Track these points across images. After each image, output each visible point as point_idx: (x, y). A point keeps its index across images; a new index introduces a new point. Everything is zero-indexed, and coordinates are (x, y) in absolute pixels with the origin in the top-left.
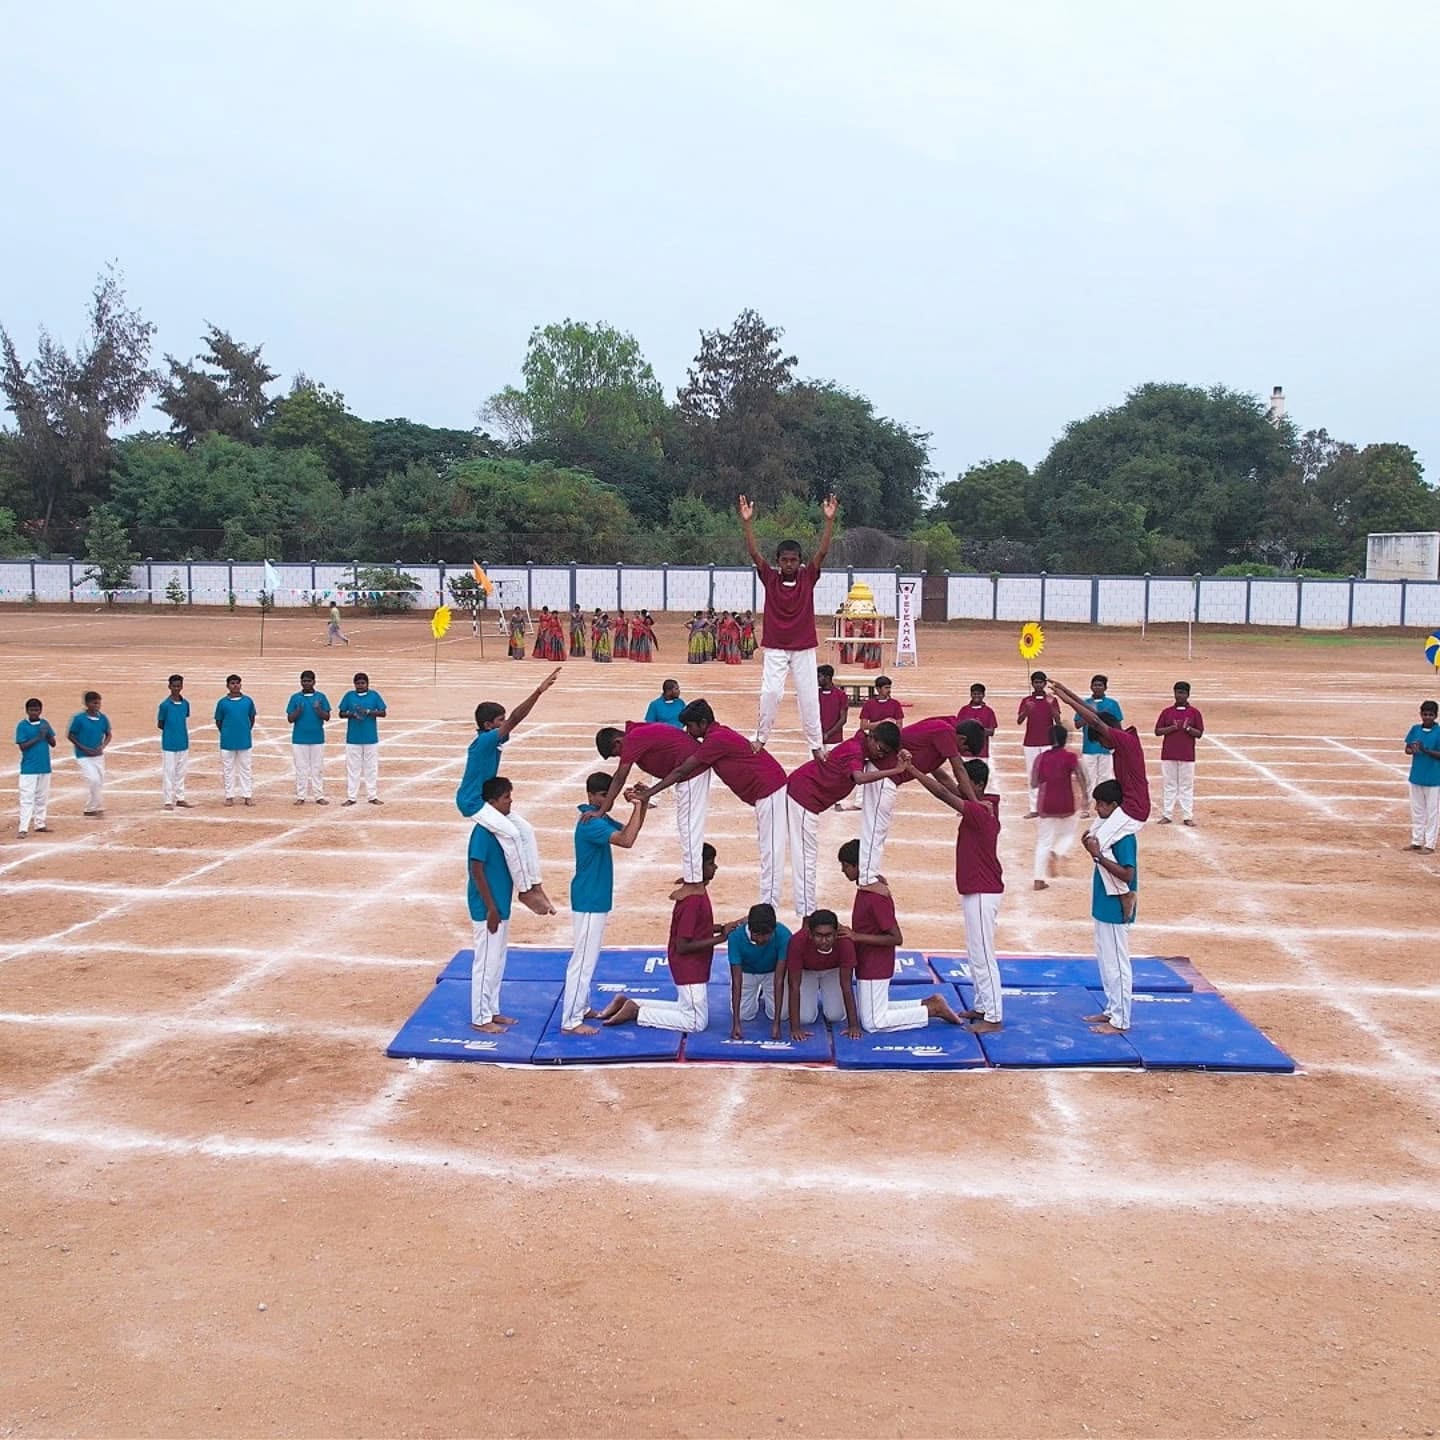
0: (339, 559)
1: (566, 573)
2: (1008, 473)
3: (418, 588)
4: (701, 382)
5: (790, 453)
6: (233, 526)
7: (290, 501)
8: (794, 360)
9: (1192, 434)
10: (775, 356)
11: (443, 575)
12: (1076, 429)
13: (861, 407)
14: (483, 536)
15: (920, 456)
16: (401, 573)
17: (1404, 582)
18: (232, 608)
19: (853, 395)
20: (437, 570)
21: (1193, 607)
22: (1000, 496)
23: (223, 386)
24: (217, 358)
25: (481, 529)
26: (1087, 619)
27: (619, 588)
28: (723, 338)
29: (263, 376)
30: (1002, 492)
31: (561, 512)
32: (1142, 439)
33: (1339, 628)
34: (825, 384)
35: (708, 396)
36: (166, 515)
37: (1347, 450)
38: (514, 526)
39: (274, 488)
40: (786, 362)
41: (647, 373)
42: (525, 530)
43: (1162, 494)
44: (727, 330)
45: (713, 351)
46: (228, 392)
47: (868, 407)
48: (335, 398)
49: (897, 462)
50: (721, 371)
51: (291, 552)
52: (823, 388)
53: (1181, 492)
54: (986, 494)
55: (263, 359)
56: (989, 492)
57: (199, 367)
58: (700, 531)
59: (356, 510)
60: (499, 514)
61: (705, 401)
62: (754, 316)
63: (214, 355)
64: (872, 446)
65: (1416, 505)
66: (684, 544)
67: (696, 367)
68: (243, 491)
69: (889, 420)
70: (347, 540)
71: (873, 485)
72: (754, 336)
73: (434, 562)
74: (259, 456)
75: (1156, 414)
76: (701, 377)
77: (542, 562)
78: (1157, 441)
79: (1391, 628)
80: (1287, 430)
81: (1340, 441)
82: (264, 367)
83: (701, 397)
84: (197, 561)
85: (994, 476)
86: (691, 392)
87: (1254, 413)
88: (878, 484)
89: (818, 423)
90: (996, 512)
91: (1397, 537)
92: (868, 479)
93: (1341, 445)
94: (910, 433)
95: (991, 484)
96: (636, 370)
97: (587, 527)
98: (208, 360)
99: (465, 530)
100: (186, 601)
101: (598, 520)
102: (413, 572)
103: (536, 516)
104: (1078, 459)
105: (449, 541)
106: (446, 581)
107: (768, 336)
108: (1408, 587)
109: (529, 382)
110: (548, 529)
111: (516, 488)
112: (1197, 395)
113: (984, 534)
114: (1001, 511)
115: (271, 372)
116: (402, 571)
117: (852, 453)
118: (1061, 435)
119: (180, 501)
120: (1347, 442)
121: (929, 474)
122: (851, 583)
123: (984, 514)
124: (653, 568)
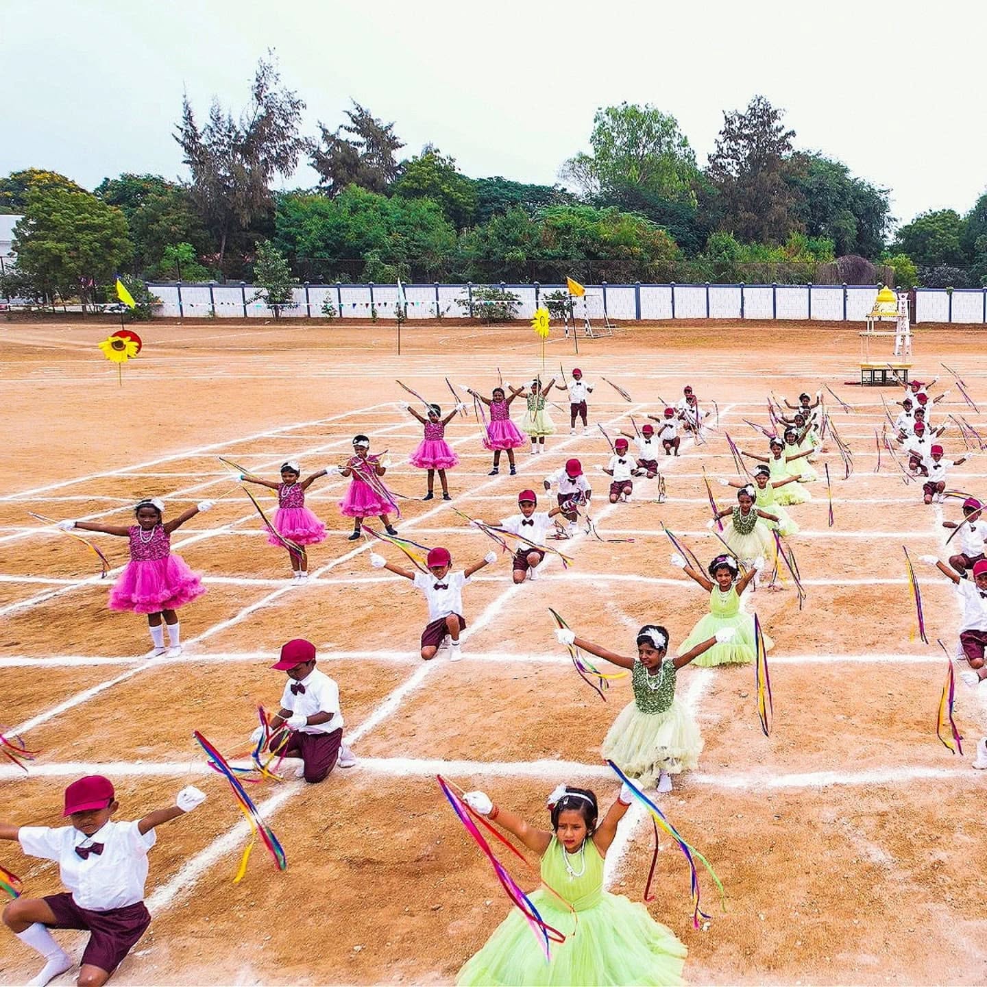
0: (457, 281)
1: (633, 290)
2: (948, 217)
3: (519, 302)
4: (725, 149)
5: (791, 202)
6: (372, 257)
7: (416, 237)
8: (793, 133)
10: (779, 130)
11: (537, 292)
13: (840, 170)
14: (568, 263)
15: (884, 206)
16: (506, 292)
18: (375, 320)
19: (834, 162)
20: (534, 289)
22: (942, 235)
23: (361, 151)
24: (355, 129)
25: (565, 258)
27: (673, 302)
28: (741, 117)
29: (394, 144)
30: (943, 232)
31: (626, 244)
34: (814, 153)
35: (730, 160)
36: (318, 249)
38: (590, 255)
39: (403, 228)
40: (787, 135)
41: (684, 144)
42: (599, 258)
44: (744, 111)
45: (733, 127)
46: (365, 155)
47: (846, 170)
48: (448, 161)
49: (868, 210)
50: (740, 141)
51: (419, 276)
52: (813, 156)
54: (932, 234)
55: (395, 132)
56: (935, 231)
57: (344, 136)
58: (732, 258)
59: (468, 243)
60: (579, 246)
61: (729, 164)
62: (762, 101)
63: (355, 125)
64: (850, 198)
66: (720, 268)
67: (721, 138)
68: (377, 230)
69: (862, 180)
70: (461, 267)
71: (851, 227)
72: (763, 116)
73: (530, 283)
74: (391, 204)
76: (725, 146)
77: (613, 283)
82: (395, 138)
83: (726, 160)
84: (345, 284)
85: (937, 220)
86: (718, 157)
88: (855, 226)
89: (809, 181)
90: (939, 246)
92: (849, 223)
94: (877, 189)
95: (935, 226)
96: (676, 141)
97: (646, 256)
98: (349, 130)
99: (554, 258)
100: (338, 315)
101: (654, 251)
102: (514, 291)
103: (607, 248)
105: (541, 267)
106: (541, 296)
107: (774, 116)
109: (596, 150)
110: (618, 257)
111: (591, 226)
113: (932, 263)
114: (943, 245)
115: (400, 142)
116: (506, 290)
117: (835, 203)
119: (329, 238)
121: (890, 219)
122: (845, 296)
123: (931, 247)
124: (699, 286)
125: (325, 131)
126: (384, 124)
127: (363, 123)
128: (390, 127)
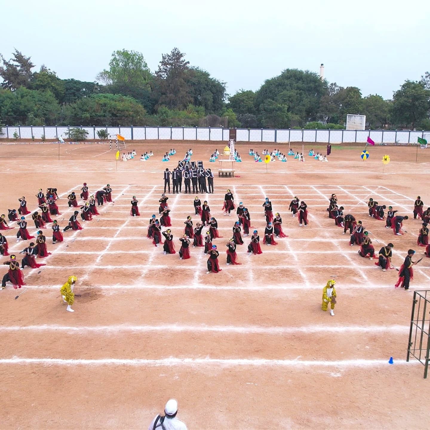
0: (64, 125)
1: (130, 129)
2: (247, 94)
3: (88, 133)
4: (162, 69)
5: (188, 90)
6: (31, 115)
7: (46, 106)
8: (188, 62)
9: (300, 84)
10: (184, 62)
11: (94, 129)
12: (267, 82)
13: (206, 75)
14: (105, 118)
15: (223, 89)
16: (83, 129)
17: (356, 131)
18: (33, 140)
19: (204, 71)
20: (93, 128)
21: (302, 137)
22: (246, 101)
23: (19, 68)
24: (16, 60)
25: (104, 116)
26: (274, 141)
27: (145, 133)
28: (168, 56)
29: (31, 66)
30: (247, 100)
31: (127, 111)
32: (286, 85)
33: (340, 143)
34: (196, 68)
35: (164, 73)
36: (9, 112)
37: (342, 89)
38: (114, 115)
39: (40, 103)
40: (186, 63)
41: (146, 66)
42: (117, 116)
43: (291, 101)
44: (170, 54)
45: (166, 60)
46: (20, 70)
47: (209, 75)
48: (53, 73)
49: (217, 91)
50: (168, 66)
51: (49, 123)
52: (195, 69)
53: (297, 101)
54: (243, 101)
55: (31, 61)
56: (244, 100)
57: (12, 63)
58: (167, 116)
59: (67, 109)
60: (109, 111)
61: (163, 75)
62: (177, 50)
63: (16, 59)
64: (210, 87)
65: (360, 104)
66: (163, 120)
67: (160, 65)
68: (32, 104)
69: (215, 79)
70: (64, 119)
71: (211, 98)
72: (177, 55)
73: (91, 126)
74: (35, 92)
75: (289, 78)
76: (162, 67)
77: (123, 126)
78: (290, 86)
79: (353, 143)
80: (326, 83)
81: (340, 86)
82: (31, 63)
83: (162, 73)
84: (21, 126)
85: (245, 95)
86: (159, 72)
87: (317, 78)
88: (212, 98)
89: (194, 80)
90: (246, 106)
91: (355, 116)
92: (209, 96)
93: (340, 87)
94: (221, 82)
95: (244, 98)
96: (143, 64)
97: (134, 115)
98: (14, 60)
99: (100, 116)
100: (19, 138)
101: (137, 112)
102: (86, 129)
103: (120, 112)
104: (268, 91)
105: (95, 120)
106: (96, 132)
107: (181, 55)
108: (357, 132)
109: (111, 69)
110: (124, 116)
111: (113, 103)
112: (301, 72)
113: (242, 112)
114: (247, 106)
115: (33, 65)
116: (83, 128)
117: (204, 88)
118: (264, 84)
119: (13, 107)
120: (342, 87)
121: (226, 94)
122: (210, 131)
123: (242, 106)
124: (155, 127)
125: (4, 61)
126: (26, 57)
127: (19, 58)
128: (29, 59)
